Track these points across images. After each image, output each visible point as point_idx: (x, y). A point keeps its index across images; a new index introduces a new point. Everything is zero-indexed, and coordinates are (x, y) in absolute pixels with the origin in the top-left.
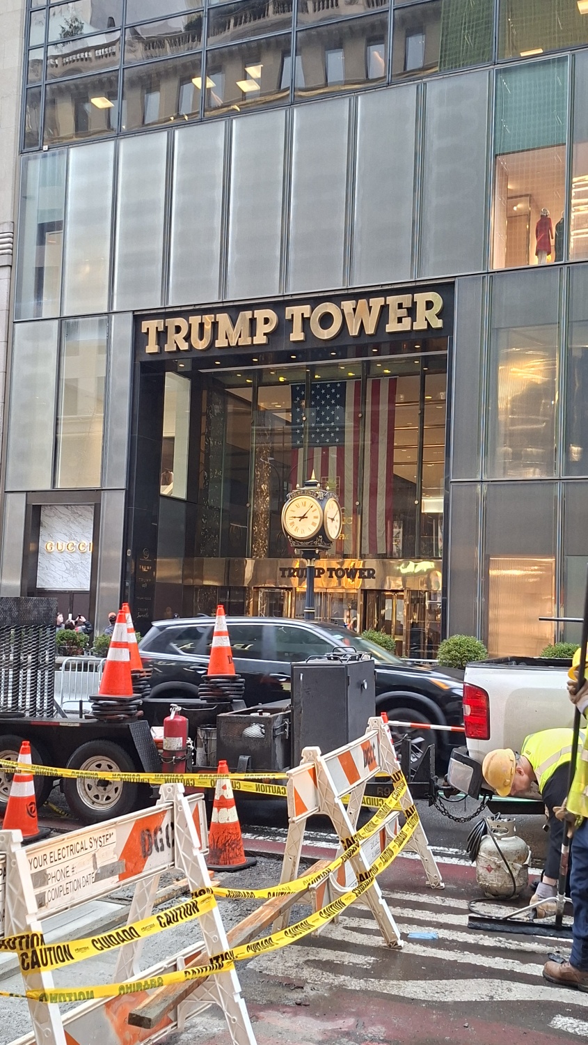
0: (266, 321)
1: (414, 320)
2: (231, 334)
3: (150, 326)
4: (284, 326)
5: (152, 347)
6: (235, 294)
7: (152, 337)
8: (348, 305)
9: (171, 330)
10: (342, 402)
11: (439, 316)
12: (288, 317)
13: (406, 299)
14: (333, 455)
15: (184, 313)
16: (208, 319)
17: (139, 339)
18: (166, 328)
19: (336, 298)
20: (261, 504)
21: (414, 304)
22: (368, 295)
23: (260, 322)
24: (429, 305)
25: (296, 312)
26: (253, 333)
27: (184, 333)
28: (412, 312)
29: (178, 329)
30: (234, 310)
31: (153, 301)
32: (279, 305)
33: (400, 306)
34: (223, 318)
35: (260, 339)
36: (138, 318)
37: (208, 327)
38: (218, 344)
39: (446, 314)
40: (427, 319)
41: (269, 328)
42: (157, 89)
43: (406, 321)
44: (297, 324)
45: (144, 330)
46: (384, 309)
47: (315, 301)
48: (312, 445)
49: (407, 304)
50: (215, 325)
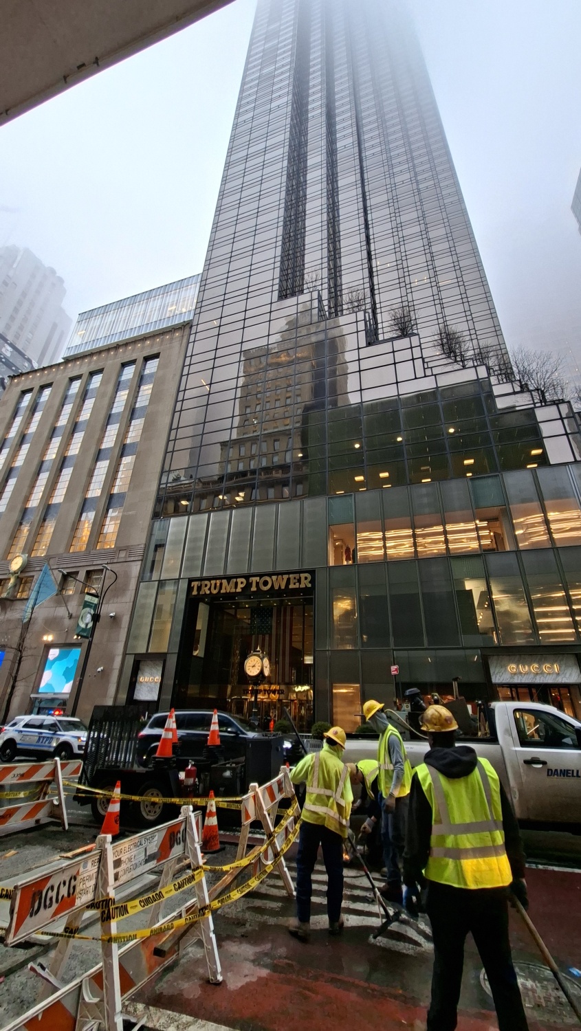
0: (242, 583)
1: (300, 584)
2: (227, 588)
3: (195, 584)
4: (249, 585)
5: (195, 593)
6: (229, 572)
7: (195, 588)
8: (274, 578)
9: (203, 586)
10: (271, 616)
11: (310, 582)
12: (250, 581)
13: (297, 576)
14: (267, 638)
15: (209, 579)
16: (218, 582)
17: (190, 589)
18: (201, 585)
19: (270, 575)
20: (237, 659)
21: (300, 578)
22: (282, 574)
23: (239, 583)
24: (306, 578)
25: (254, 580)
26: (236, 587)
27: (208, 587)
28: (299, 581)
29: (206, 585)
30: (229, 578)
31: (197, 574)
32: (247, 577)
33: (295, 578)
34: (224, 581)
35: (239, 590)
36: (190, 581)
37: (218, 585)
38: (222, 591)
39: (313, 581)
40: (305, 583)
41: (243, 586)
42: (206, 498)
43: (297, 584)
44: (254, 584)
45: (192, 585)
46: (289, 580)
47: (261, 576)
48: (258, 634)
49: (298, 577)
50: (221, 584)
